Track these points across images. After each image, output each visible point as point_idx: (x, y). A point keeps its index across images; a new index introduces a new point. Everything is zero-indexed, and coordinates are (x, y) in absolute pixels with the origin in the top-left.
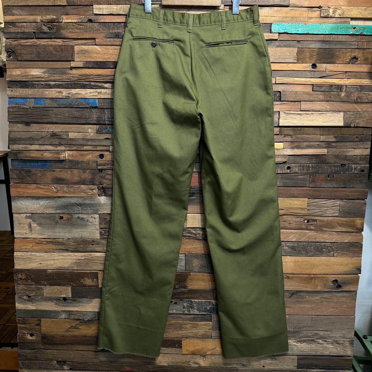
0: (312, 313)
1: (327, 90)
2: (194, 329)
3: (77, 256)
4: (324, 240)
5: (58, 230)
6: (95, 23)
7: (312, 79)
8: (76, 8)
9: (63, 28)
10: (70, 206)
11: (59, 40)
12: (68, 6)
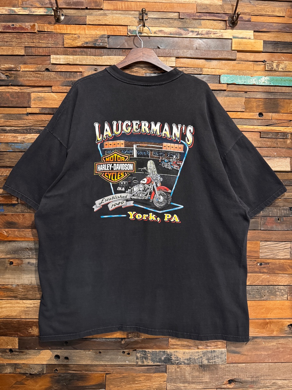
0: (269, 360)
1: (274, 137)
2: (148, 381)
3: (26, 303)
4: (277, 283)
5: (7, 276)
6: (52, 72)
7: (260, 127)
8: (34, 58)
9: (21, 76)
10: (20, 250)
11: (16, 88)
12: (26, 55)
